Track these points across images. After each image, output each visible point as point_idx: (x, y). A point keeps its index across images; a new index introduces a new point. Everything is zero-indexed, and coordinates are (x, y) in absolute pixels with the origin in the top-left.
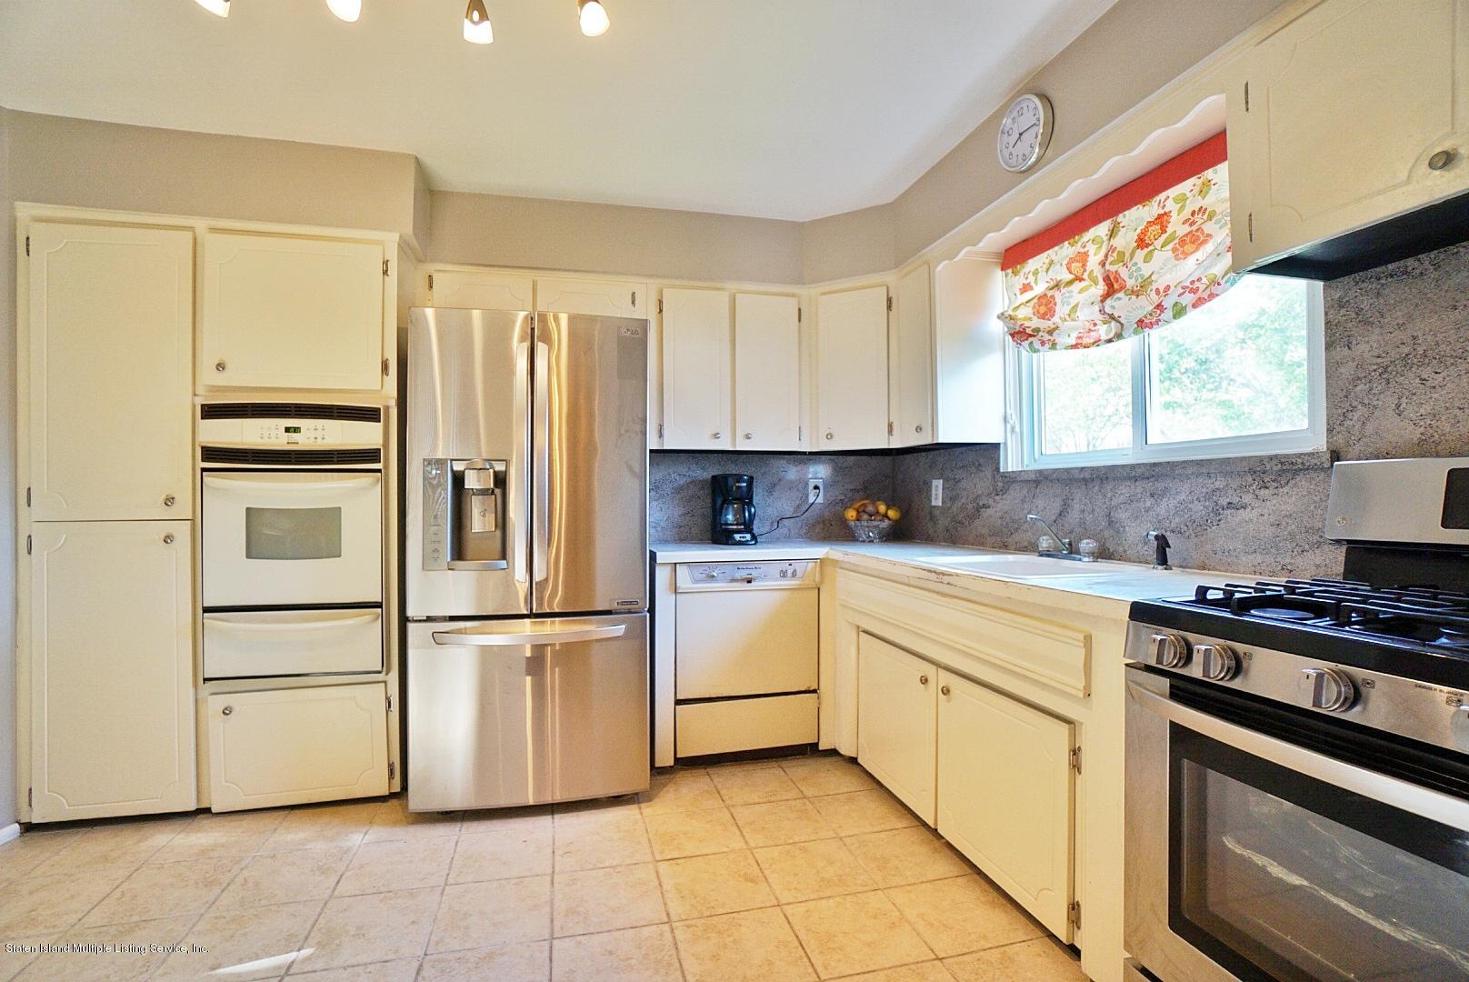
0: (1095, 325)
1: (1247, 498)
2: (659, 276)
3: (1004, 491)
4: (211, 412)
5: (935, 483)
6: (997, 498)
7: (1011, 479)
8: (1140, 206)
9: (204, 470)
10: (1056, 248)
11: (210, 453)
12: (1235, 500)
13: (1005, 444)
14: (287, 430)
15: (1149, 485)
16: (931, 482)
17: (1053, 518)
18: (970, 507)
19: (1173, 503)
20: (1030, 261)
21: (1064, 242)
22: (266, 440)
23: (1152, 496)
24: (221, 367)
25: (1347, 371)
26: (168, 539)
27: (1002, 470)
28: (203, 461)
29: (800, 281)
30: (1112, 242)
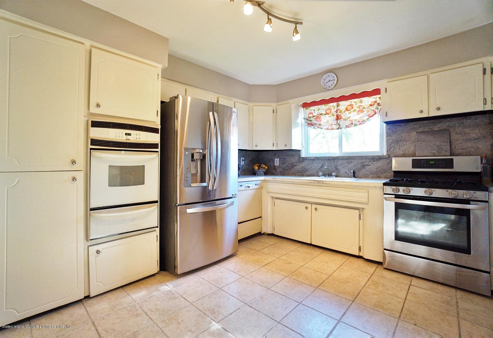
0: (332, 125)
1: (370, 164)
2: (217, 93)
3: (302, 162)
4: (95, 124)
5: (276, 159)
6: (300, 163)
7: (304, 159)
8: (345, 101)
9: (91, 149)
10: (320, 106)
11: (94, 142)
12: (368, 164)
13: (302, 150)
14: (126, 134)
15: (347, 161)
16: (275, 159)
17: (319, 168)
18: (290, 166)
19: (353, 165)
20: (312, 107)
21: (322, 104)
22: (117, 138)
23: (348, 163)
24: (98, 106)
25: (390, 141)
26: (74, 179)
27: (301, 156)
28: (91, 145)
29: (249, 101)
30: (338, 108)
